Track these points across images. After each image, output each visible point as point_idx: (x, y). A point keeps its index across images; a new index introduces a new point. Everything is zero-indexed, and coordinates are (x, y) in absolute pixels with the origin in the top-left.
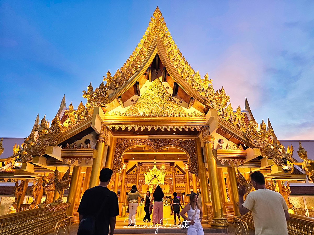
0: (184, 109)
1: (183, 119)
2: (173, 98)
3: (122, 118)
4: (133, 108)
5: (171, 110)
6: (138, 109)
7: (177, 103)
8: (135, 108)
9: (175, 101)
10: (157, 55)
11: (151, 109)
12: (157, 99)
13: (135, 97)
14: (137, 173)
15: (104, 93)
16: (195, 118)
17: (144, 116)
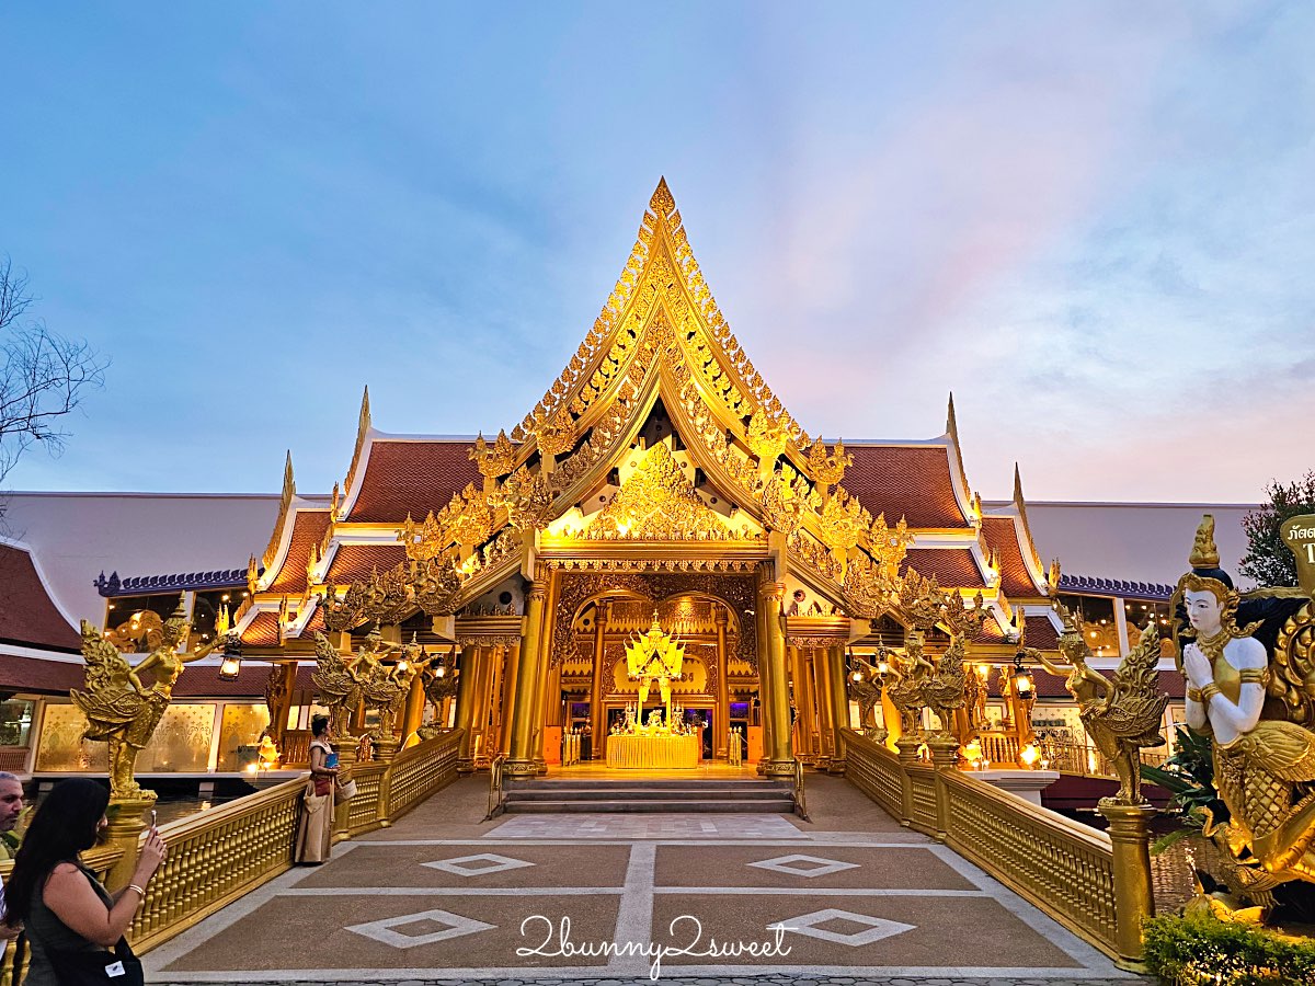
0: (721, 518)
1: (716, 543)
2: (697, 490)
3: (580, 543)
4: (604, 518)
5: (691, 523)
6: (616, 518)
7: (706, 505)
8: (609, 516)
9: (699, 498)
10: (659, 400)
11: (645, 519)
12: (659, 495)
13: (607, 489)
14: (597, 629)
15: (545, 498)
16: (744, 543)
17: (629, 539)
